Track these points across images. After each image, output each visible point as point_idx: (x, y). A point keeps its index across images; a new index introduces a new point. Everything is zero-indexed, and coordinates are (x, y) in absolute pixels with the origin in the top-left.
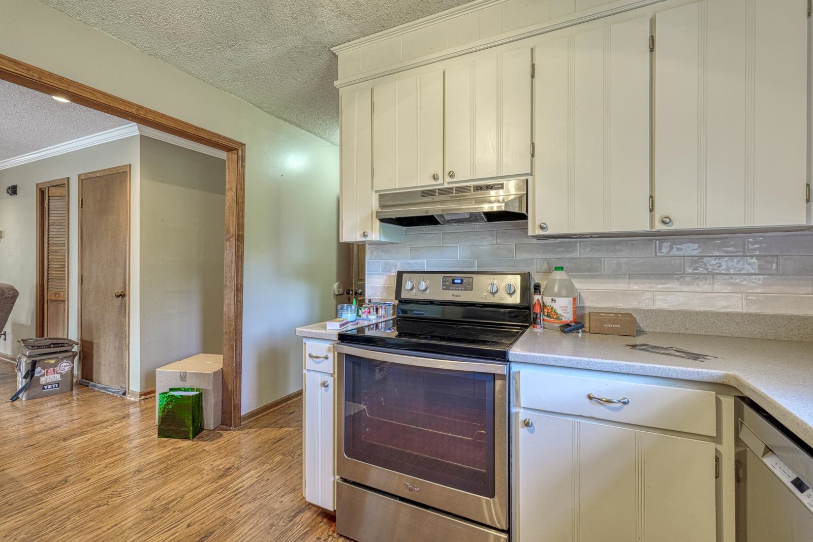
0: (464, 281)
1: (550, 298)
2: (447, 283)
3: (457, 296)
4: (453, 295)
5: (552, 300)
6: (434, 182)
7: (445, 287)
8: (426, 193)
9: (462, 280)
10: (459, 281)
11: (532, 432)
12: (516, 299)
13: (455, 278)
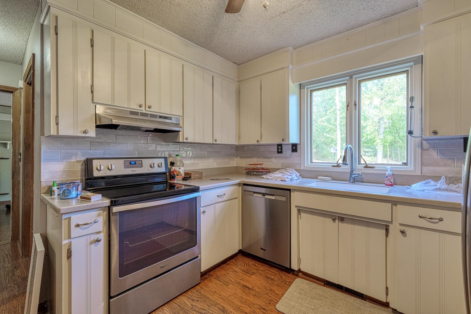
0: (137, 163)
1: (178, 168)
2: (127, 164)
3: (134, 171)
4: (132, 171)
5: (179, 168)
6: (139, 108)
7: (126, 167)
8: (132, 113)
9: (135, 162)
10: (134, 163)
11: (204, 215)
12: (163, 170)
13: (132, 161)
